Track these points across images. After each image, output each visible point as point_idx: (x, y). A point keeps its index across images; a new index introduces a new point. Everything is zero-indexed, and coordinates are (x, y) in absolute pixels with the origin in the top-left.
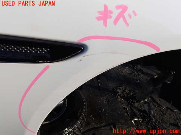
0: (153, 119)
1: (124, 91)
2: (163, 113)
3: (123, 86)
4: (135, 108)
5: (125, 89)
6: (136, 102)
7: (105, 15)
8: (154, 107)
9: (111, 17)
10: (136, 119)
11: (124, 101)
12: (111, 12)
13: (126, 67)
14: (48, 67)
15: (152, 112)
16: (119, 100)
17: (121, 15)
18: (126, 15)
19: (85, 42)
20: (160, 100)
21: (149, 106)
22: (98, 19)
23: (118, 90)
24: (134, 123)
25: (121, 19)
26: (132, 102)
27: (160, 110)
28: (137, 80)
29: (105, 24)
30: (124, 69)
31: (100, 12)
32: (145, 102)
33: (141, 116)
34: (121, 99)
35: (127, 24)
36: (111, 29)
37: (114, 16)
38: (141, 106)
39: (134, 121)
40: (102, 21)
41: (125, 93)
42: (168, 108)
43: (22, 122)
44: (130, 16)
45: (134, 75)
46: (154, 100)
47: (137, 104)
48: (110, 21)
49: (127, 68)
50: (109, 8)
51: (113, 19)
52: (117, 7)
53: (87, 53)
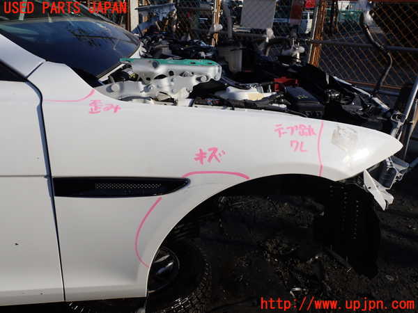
0: (328, 287)
1: (278, 245)
2: (347, 277)
3: (278, 237)
4: (298, 272)
5: (281, 241)
6: (299, 261)
7: (201, 156)
8: (331, 269)
9: (205, 157)
10: (297, 289)
11: (278, 262)
12: (205, 154)
13: (285, 202)
14: (160, 199)
15: (327, 277)
16: (269, 260)
17: (213, 155)
18: (217, 154)
22: (196, 159)
23: (268, 244)
25: (214, 158)
26: (292, 262)
27: (343, 273)
28: (303, 225)
29: (202, 163)
30: (280, 207)
31: (197, 155)
32: (316, 260)
33: (306, 285)
34: (272, 258)
35: (219, 161)
36: (207, 166)
37: (208, 156)
38: (308, 268)
39: (294, 292)
40: (199, 161)
41: (281, 248)
44: (220, 154)
45: (299, 217)
46: (332, 258)
47: (300, 266)
48: (205, 160)
49: (286, 204)
50: (204, 151)
51: (208, 158)
52: (210, 150)
53: (191, 185)
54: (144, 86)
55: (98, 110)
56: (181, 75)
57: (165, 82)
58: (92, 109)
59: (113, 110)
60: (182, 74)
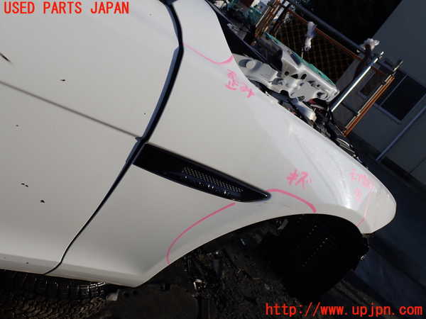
0: (224, 284)
4: (199, 262)
7: (293, 177)
9: (295, 179)
10: (199, 281)
12: (297, 176)
14: (232, 204)
15: (223, 274)
17: (302, 180)
18: (305, 180)
19: (271, 193)
20: (235, 257)
21: (221, 263)
22: (288, 178)
24: (195, 286)
27: (234, 273)
29: (290, 183)
31: (291, 174)
32: (216, 255)
35: (303, 187)
36: (292, 187)
37: (299, 178)
39: (197, 284)
40: (289, 181)
42: (244, 273)
43: (172, 245)
48: (294, 181)
50: (297, 173)
51: (297, 180)
52: (304, 173)
53: (269, 201)
54: (276, 77)
55: (235, 87)
56: (310, 82)
57: (296, 83)
58: (230, 83)
59: (247, 93)
60: (312, 82)
